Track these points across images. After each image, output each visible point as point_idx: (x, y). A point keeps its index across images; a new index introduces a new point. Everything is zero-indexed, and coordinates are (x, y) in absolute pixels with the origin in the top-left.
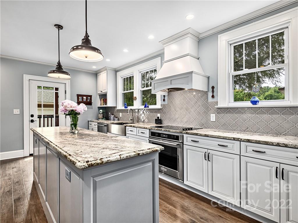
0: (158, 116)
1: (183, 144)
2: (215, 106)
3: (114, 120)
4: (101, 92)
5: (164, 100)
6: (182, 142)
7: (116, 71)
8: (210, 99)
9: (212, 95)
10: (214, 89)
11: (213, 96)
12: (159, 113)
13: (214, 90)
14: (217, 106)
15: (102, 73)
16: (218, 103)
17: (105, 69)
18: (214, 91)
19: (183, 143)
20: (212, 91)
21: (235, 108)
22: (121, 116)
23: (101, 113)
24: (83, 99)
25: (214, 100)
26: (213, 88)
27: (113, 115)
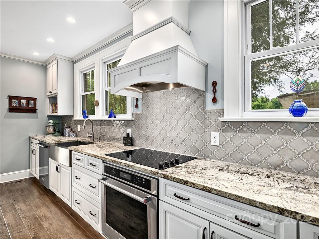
0: (128, 133)
1: (158, 200)
2: (219, 118)
3: (69, 136)
4: (50, 94)
5: (137, 106)
6: (157, 195)
7: (73, 62)
8: (210, 106)
9: (212, 97)
10: (217, 87)
11: (214, 100)
12: (129, 127)
13: (216, 89)
14: (223, 117)
15: (51, 65)
16: (223, 112)
17: (55, 58)
18: (216, 91)
19: (158, 197)
20: (213, 91)
21: (257, 123)
22: (79, 130)
23: (51, 125)
24: (19, 103)
25: (217, 107)
26: (215, 84)
27: (69, 127)
